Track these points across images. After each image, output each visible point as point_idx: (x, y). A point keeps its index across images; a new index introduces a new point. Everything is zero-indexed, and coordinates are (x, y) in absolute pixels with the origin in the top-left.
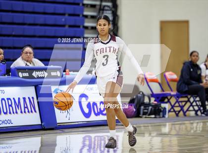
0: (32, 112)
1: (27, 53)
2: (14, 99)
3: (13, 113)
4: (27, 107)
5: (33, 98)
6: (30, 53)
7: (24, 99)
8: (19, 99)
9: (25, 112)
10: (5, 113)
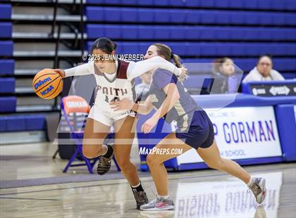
0: (269, 139)
1: (263, 64)
2: (247, 123)
3: (246, 141)
4: (263, 134)
5: (271, 122)
6: (267, 64)
7: (260, 123)
8: (253, 123)
9: (261, 140)
10: (236, 142)
